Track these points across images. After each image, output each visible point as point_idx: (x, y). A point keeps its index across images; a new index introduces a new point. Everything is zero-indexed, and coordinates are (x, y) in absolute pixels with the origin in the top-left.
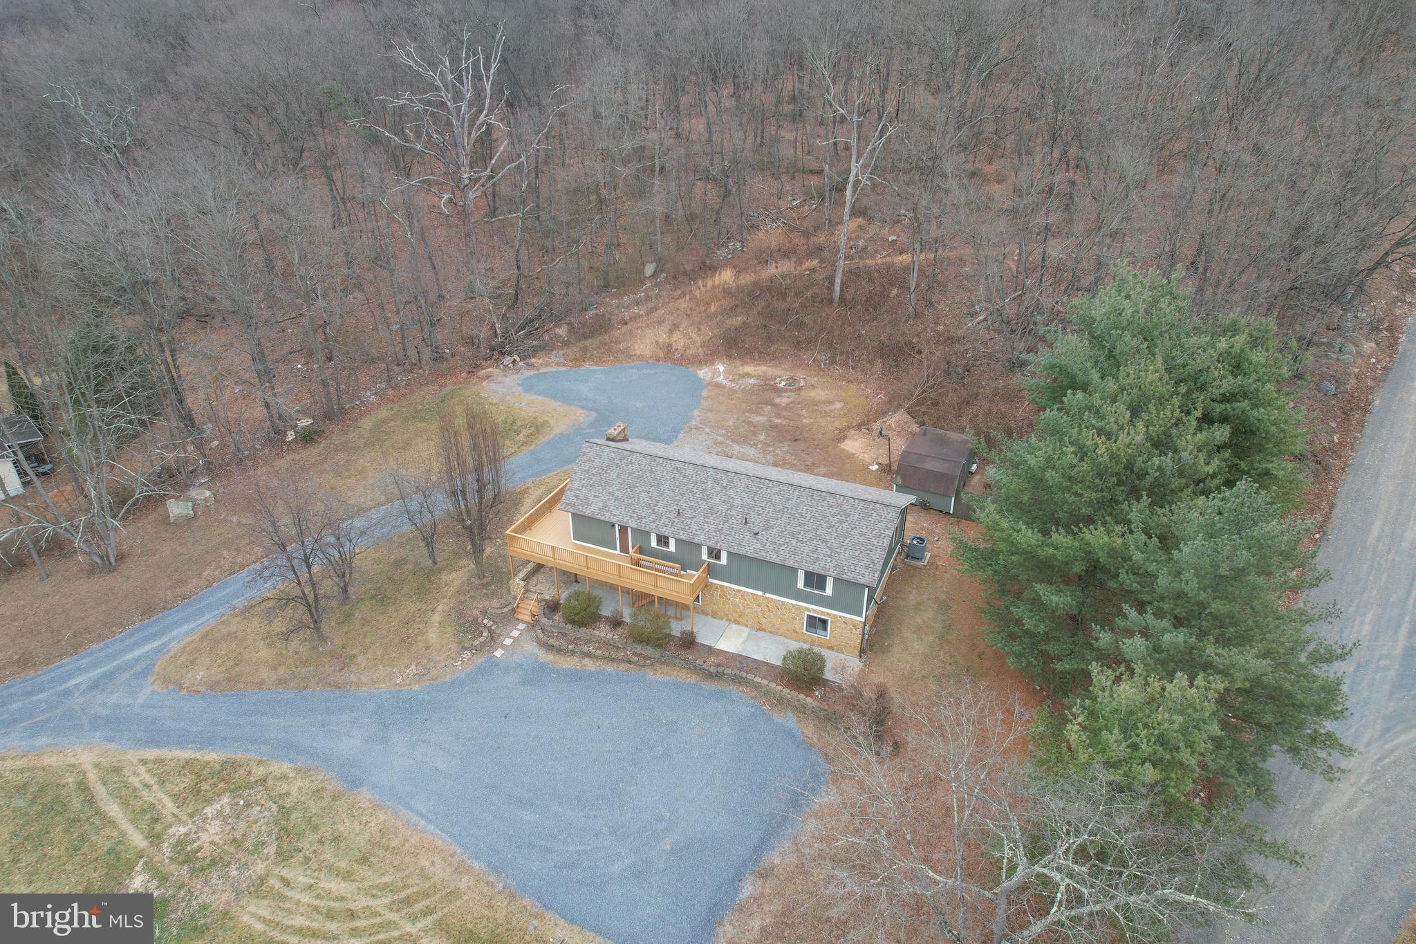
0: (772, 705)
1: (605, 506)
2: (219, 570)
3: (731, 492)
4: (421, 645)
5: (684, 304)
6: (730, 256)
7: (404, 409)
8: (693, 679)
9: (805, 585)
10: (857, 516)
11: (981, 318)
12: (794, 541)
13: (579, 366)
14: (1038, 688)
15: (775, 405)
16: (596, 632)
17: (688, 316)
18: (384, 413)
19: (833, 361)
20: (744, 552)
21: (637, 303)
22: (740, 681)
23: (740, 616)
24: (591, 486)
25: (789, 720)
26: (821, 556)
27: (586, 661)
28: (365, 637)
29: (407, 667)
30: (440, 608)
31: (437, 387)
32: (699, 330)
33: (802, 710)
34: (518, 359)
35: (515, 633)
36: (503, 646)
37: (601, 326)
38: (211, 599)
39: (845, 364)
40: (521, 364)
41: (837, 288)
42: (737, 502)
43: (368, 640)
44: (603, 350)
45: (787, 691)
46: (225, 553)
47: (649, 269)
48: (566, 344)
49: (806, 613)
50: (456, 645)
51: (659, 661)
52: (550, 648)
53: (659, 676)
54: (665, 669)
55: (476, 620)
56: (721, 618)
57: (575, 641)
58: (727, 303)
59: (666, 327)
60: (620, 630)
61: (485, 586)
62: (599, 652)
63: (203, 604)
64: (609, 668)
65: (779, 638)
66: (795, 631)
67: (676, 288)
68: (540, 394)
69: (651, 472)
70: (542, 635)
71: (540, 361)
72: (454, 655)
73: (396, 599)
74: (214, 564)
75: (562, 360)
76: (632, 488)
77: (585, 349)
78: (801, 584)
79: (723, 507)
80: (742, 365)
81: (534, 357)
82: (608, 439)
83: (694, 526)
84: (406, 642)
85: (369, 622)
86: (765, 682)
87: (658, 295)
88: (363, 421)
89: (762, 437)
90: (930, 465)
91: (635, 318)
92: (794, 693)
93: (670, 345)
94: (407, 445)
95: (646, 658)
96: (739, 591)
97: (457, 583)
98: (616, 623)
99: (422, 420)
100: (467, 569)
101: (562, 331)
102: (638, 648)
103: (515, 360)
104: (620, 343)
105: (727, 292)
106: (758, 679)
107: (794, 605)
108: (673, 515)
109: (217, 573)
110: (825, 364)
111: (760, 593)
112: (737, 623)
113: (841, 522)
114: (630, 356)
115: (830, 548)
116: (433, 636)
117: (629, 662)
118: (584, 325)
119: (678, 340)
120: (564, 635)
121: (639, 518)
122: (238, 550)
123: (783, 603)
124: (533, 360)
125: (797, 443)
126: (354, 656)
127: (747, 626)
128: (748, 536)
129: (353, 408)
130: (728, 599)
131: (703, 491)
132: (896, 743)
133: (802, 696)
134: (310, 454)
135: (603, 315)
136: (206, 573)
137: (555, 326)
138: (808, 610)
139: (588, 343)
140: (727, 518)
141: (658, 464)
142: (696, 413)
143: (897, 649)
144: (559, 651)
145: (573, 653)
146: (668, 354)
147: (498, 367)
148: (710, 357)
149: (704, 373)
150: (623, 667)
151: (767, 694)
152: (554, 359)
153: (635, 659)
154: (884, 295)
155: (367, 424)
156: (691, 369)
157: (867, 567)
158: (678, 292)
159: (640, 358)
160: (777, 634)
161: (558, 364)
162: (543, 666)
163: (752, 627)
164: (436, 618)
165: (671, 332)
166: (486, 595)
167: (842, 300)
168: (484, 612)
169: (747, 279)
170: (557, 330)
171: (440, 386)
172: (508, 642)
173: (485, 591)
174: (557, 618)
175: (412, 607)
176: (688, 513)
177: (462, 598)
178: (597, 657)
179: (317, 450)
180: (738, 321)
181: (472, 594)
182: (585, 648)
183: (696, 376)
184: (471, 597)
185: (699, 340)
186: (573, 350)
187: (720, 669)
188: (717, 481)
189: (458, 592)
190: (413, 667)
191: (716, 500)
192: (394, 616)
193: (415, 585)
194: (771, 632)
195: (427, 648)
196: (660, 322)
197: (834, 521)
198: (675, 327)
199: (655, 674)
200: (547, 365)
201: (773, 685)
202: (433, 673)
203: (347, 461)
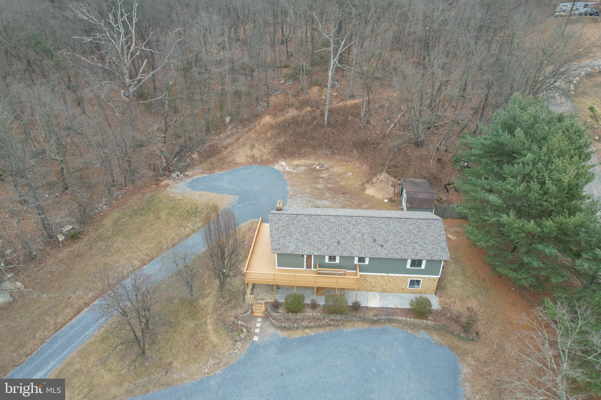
0: (412, 329)
1: (297, 247)
2: (47, 331)
3: (359, 227)
4: (209, 346)
5: (252, 135)
6: (263, 109)
7: (127, 211)
8: (366, 326)
9: (411, 266)
10: (425, 227)
11: (393, 126)
12: (402, 246)
13: (213, 172)
14: (514, 289)
15: (322, 178)
16: (306, 314)
17: (257, 140)
18: (115, 215)
19: (333, 153)
20: (381, 256)
21: (228, 137)
22: (390, 321)
23: (373, 287)
24: (284, 237)
25: (423, 334)
26: (418, 251)
27: (306, 331)
28: (171, 349)
29: (208, 361)
30: (209, 321)
31: (140, 195)
32: (265, 146)
33: (426, 328)
34: (179, 173)
35: (259, 325)
36: (256, 334)
37: (214, 151)
38: (50, 351)
39: (339, 154)
40: (182, 176)
41: (326, 119)
42: (364, 231)
43: (174, 351)
44: (221, 163)
45: (416, 320)
46: (48, 318)
47: (228, 119)
48: (201, 163)
49: (410, 279)
50: (230, 340)
51: (344, 321)
52: (283, 328)
53: (349, 329)
54: (350, 324)
55: (234, 323)
56: (362, 290)
57: (296, 321)
58: (275, 132)
59: (248, 147)
60: (318, 310)
61: (229, 302)
62: (312, 324)
63: (46, 355)
64: (321, 331)
65: (394, 294)
66: (402, 289)
67: (244, 127)
68: (202, 190)
69: (313, 224)
70: (276, 323)
71: (191, 173)
72: (232, 347)
73: (179, 322)
74: (42, 327)
75: (202, 171)
76: (307, 234)
77: (212, 163)
78: (408, 266)
79: (359, 236)
80: (292, 160)
81: (186, 171)
82: (277, 210)
83: (349, 248)
84: (199, 346)
85: (169, 340)
86: (404, 319)
87: (237, 131)
88: (105, 221)
89: (328, 195)
90: (421, 196)
91: (231, 144)
92: (420, 320)
93: (253, 156)
94: (139, 231)
95: (337, 321)
96: (374, 275)
97: (211, 304)
98: (314, 306)
99: (141, 215)
100: (212, 295)
101: (195, 156)
102: (332, 317)
103: (178, 174)
104: (228, 158)
105: (272, 127)
106: (400, 318)
107: (403, 277)
108: (336, 244)
109: (46, 333)
110: (330, 155)
111: (386, 274)
112: (371, 291)
113: (419, 232)
114: (236, 164)
115: (421, 246)
116: (214, 338)
117: (330, 325)
118: (206, 151)
119: (256, 153)
120: (288, 319)
121: (319, 249)
122: (56, 315)
123: (398, 277)
124: (187, 173)
125: (345, 195)
126: (171, 363)
127: (376, 291)
128: (379, 248)
129: (95, 215)
130: (367, 281)
131: (345, 229)
132: (476, 332)
133: (425, 321)
134: (79, 246)
135: (214, 145)
136: (38, 335)
137: (191, 153)
138: (411, 277)
139: (212, 159)
140: (364, 241)
141: (314, 219)
142: (288, 188)
143: (449, 286)
144: (289, 329)
145: (297, 328)
146: (253, 160)
147: (170, 179)
148: (275, 159)
149: (277, 167)
150: (328, 329)
151: (406, 324)
152: (197, 171)
153: (332, 323)
154: (347, 120)
155: (108, 222)
156: (270, 166)
157: (442, 252)
158: (246, 129)
159: (242, 164)
160: (393, 292)
161: (201, 173)
162: (284, 339)
163: (379, 291)
164: (210, 327)
165: (251, 149)
166: (232, 307)
167: (329, 124)
168: (237, 317)
169: (280, 119)
170: (192, 156)
171: (143, 194)
172: (257, 331)
173: (230, 305)
174: (280, 311)
175: (191, 324)
176: (343, 242)
177: (219, 312)
178: (311, 327)
179: (83, 243)
180: (282, 140)
181: (224, 309)
182: (304, 324)
183: (274, 169)
184: (224, 311)
185: (266, 151)
186: (205, 165)
187: (379, 318)
188: (349, 222)
189: (216, 309)
190: (211, 360)
191: (353, 232)
192: (183, 332)
193: (186, 311)
194: (389, 292)
195: (214, 347)
196: (244, 145)
197: (415, 232)
198: (252, 147)
199: (346, 328)
200: (196, 174)
201: (408, 319)
202: (225, 361)
203: (106, 246)
